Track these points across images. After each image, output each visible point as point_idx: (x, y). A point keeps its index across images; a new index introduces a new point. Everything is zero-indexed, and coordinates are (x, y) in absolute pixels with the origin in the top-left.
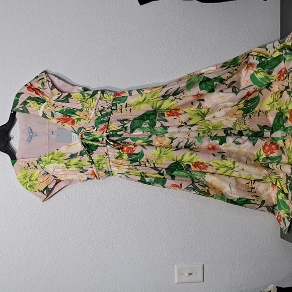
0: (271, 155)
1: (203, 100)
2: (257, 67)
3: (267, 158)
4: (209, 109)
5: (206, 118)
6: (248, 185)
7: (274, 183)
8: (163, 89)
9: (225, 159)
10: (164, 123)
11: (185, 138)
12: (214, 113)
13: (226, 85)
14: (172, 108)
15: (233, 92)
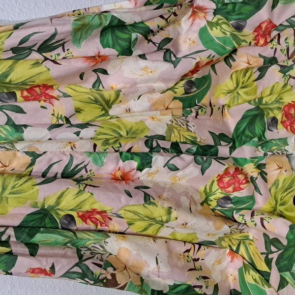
0: (236, 194)
1: (105, 72)
2: (215, 14)
3: (227, 199)
4: (118, 93)
5: (111, 112)
6: (187, 254)
7: (234, 248)
8: (16, 33)
9: (150, 203)
10: (14, 116)
11: (64, 153)
12: (127, 101)
13: (154, 43)
14: (36, 83)
15: (165, 60)
